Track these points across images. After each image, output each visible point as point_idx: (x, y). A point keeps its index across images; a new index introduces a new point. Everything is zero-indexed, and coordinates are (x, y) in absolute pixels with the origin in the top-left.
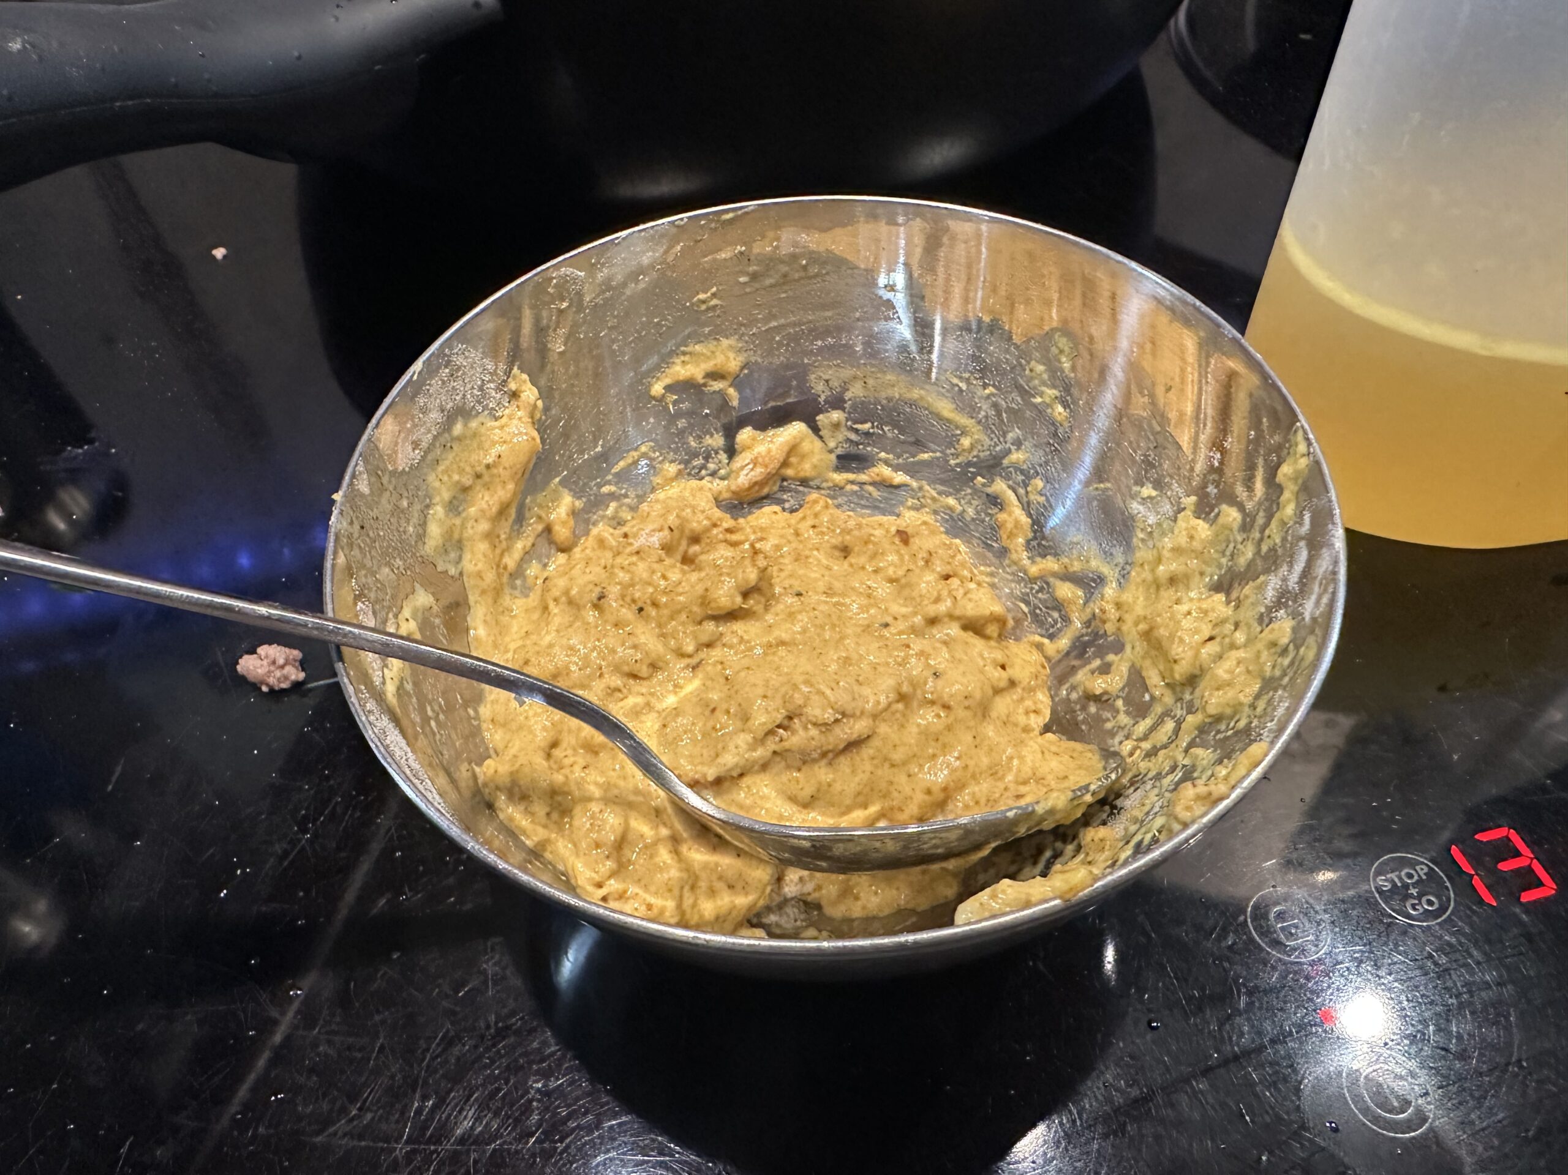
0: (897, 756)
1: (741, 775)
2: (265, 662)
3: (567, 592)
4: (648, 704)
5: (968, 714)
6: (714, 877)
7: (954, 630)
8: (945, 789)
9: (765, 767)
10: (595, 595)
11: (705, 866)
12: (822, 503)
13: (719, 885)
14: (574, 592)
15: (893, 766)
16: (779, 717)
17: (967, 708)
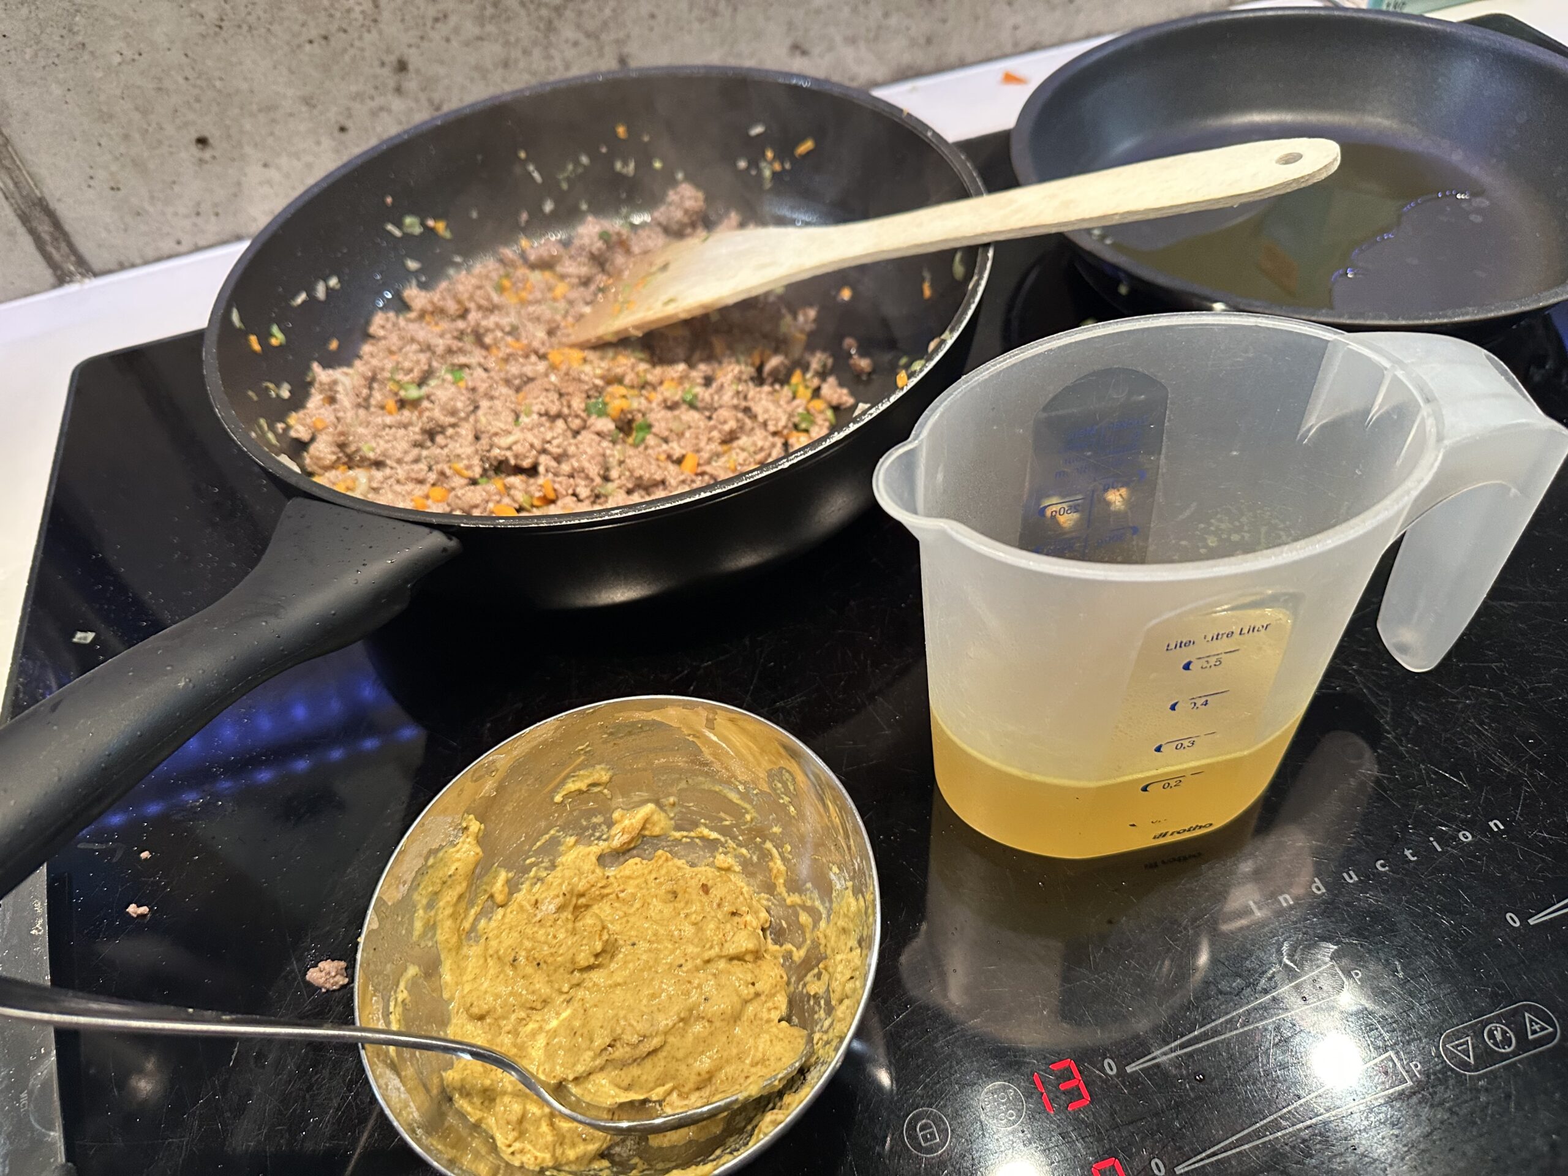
0: (680, 1054)
1: (590, 1074)
2: (323, 974)
3: (497, 952)
4: (541, 1028)
5: (724, 1024)
6: (575, 1135)
7: (722, 964)
8: (708, 1072)
9: (602, 1069)
10: (511, 958)
11: (570, 1129)
12: (663, 858)
13: (577, 1140)
14: (501, 952)
15: (677, 1060)
16: (608, 1041)
17: (723, 1020)
